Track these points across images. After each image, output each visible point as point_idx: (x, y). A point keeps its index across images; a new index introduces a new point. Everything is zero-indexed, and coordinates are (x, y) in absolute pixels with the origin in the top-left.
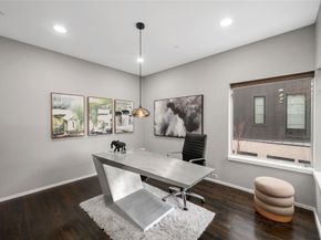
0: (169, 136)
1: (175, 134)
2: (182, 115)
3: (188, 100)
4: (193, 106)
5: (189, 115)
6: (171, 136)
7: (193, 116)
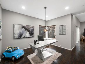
0: (23, 38)
1: (26, 37)
2: (28, 31)
3: (31, 27)
4: (32, 29)
5: (31, 31)
6: (24, 38)
7: (32, 31)
